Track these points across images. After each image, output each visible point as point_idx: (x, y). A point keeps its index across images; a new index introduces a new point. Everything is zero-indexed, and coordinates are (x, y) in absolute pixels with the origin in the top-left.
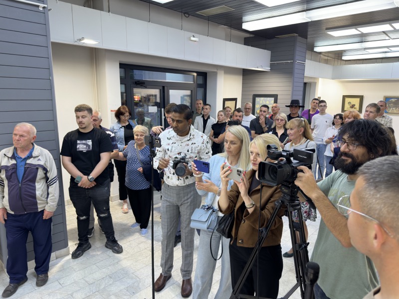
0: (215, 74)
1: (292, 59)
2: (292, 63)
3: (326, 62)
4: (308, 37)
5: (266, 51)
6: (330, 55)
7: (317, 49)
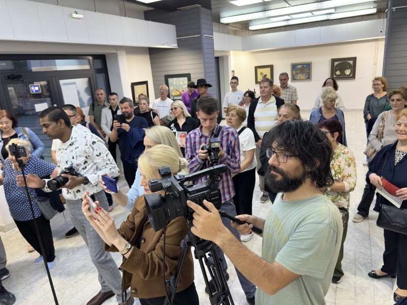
0: (115, 56)
1: (199, 33)
2: (200, 38)
3: (235, 33)
4: (212, 7)
5: (169, 25)
6: (237, 25)
7: (223, 21)
